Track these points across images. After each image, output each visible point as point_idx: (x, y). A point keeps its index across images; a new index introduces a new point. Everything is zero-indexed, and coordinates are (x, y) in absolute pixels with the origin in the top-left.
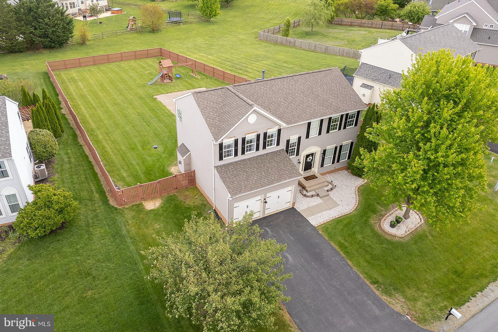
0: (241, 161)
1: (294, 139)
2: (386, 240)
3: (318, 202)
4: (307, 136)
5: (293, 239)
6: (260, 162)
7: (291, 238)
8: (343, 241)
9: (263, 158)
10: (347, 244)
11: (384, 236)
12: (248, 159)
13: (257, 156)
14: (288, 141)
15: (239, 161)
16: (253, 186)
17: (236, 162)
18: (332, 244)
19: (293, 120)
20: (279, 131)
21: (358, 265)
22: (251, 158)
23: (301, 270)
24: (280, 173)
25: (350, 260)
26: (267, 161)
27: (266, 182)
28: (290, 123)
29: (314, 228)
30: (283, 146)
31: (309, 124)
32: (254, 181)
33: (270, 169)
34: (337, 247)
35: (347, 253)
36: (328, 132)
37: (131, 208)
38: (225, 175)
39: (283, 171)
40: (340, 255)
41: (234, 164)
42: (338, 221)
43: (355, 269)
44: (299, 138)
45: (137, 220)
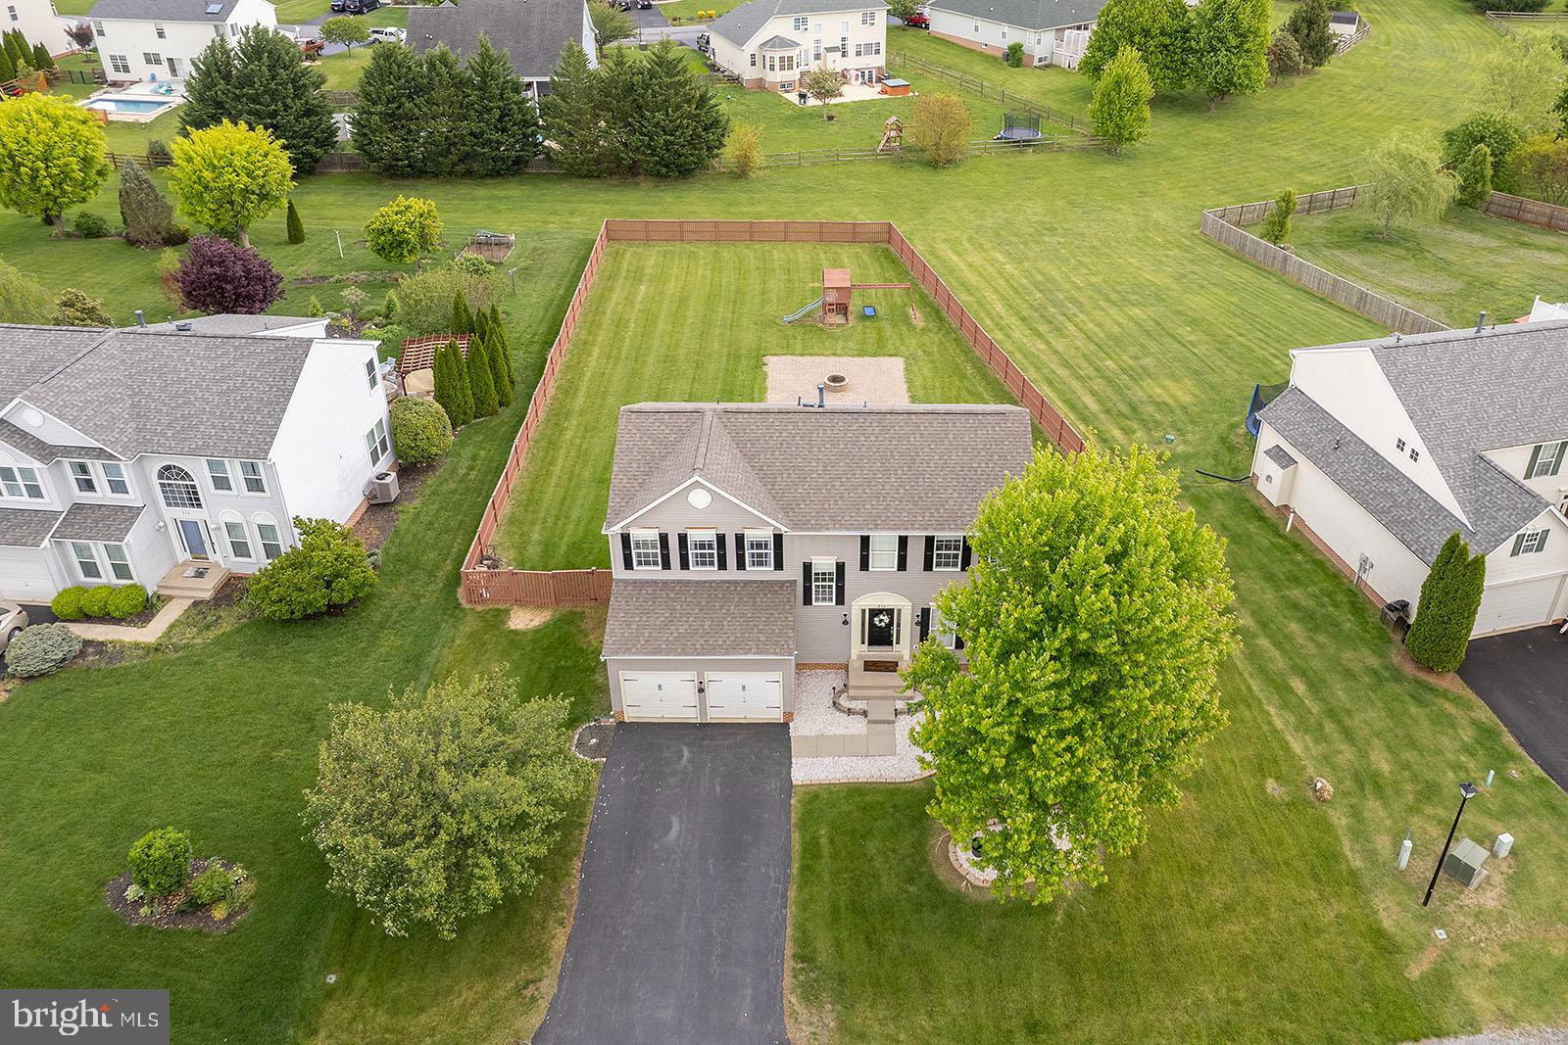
0: (680, 582)
1: (824, 563)
2: (934, 877)
3: (852, 731)
4: (864, 565)
5: (719, 792)
6: (720, 596)
7: (718, 789)
8: (823, 841)
9: (732, 588)
10: (826, 851)
11: (934, 865)
12: (697, 582)
13: (723, 581)
14: (807, 567)
15: (673, 582)
16: (664, 646)
17: (665, 582)
18: (796, 836)
19: (813, 522)
20: (778, 539)
21: (804, 906)
22: (706, 582)
23: (674, 864)
24: (746, 635)
25: (800, 888)
26: (736, 600)
27: (698, 646)
28: (804, 526)
29: (788, 787)
30: (792, 572)
31: (865, 542)
32: (675, 635)
33: (729, 619)
34: (796, 848)
35: (806, 868)
36: (928, 566)
37: (481, 616)
38: (623, 603)
39: (755, 631)
40: (789, 867)
41: (660, 585)
42: (856, 791)
43: (791, 911)
44: (841, 567)
45: (472, 642)
